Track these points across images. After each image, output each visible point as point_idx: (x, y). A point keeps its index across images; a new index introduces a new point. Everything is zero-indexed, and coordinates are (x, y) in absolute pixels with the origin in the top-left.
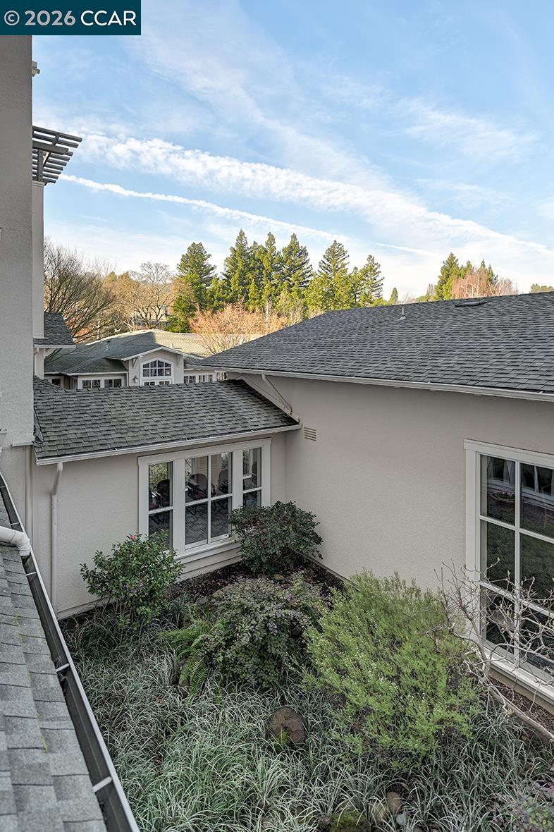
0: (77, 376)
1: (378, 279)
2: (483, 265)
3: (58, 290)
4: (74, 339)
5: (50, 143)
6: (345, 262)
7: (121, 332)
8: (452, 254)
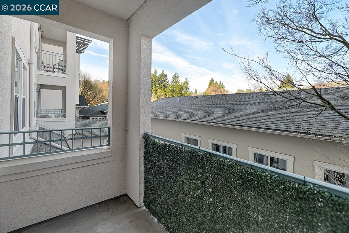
0: (90, 117)
1: (189, 86)
2: (220, 83)
3: (84, 88)
4: (88, 104)
5: (82, 41)
6: (178, 80)
7: (106, 102)
8: (212, 78)
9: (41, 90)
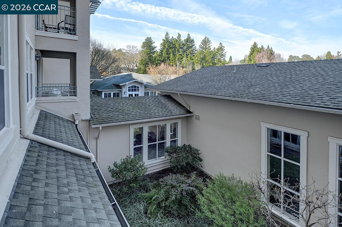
0: (102, 91)
1: (224, 52)
2: (268, 47)
3: (95, 57)
6: (210, 45)
7: (119, 73)
8: (255, 42)
9: (43, 59)
